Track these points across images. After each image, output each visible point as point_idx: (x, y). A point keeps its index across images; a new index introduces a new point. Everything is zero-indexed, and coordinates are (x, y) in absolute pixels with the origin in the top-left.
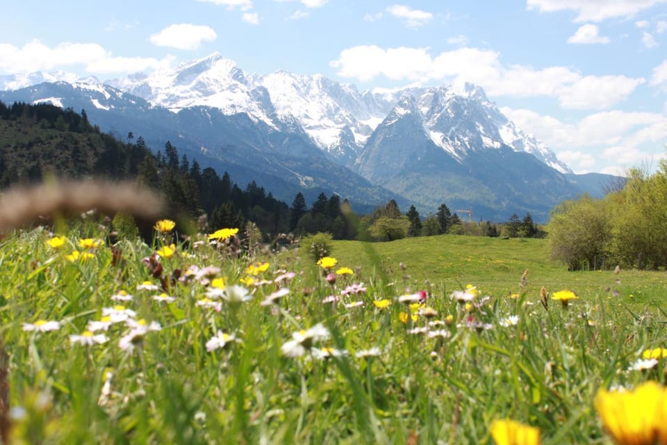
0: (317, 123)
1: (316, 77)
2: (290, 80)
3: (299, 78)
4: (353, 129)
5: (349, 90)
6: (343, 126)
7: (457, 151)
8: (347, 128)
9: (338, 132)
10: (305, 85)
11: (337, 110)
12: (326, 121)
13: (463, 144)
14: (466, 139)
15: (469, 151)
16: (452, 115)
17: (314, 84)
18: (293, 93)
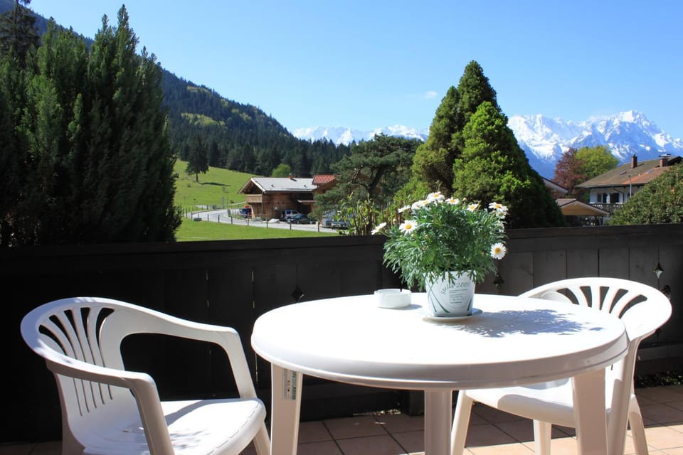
0: (539, 143)
1: (539, 116)
2: (523, 120)
3: (529, 119)
4: (561, 145)
5: (559, 122)
6: (555, 143)
7: (621, 154)
8: (557, 145)
9: (552, 147)
10: (532, 122)
11: (552, 134)
12: (544, 142)
13: (625, 150)
14: (627, 146)
15: (628, 153)
16: (618, 133)
17: (538, 121)
18: (525, 127)
